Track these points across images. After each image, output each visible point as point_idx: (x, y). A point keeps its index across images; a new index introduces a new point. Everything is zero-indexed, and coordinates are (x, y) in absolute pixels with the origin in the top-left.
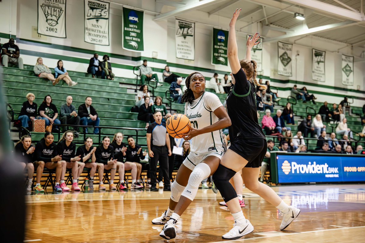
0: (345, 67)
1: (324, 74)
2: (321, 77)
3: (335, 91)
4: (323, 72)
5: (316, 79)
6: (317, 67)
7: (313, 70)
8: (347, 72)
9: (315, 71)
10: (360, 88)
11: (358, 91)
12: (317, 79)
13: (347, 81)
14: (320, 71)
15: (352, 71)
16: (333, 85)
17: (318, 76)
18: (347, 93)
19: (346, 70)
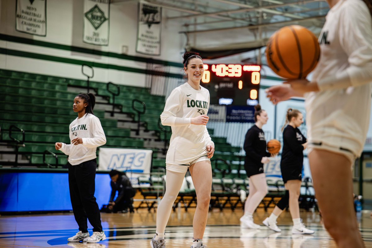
0: (91, 11)
1: (45, 22)
2: (39, 26)
3: (72, 55)
4: (42, 18)
5: (25, 30)
6: (29, 8)
7: (19, 12)
8: (94, 21)
9: (24, 15)
10: (127, 50)
11: (124, 56)
12: (28, 29)
13: (95, 37)
14: (35, 15)
15: (105, 19)
16: (69, 43)
17: (30, 25)
18: (100, 59)
19: (93, 17)
